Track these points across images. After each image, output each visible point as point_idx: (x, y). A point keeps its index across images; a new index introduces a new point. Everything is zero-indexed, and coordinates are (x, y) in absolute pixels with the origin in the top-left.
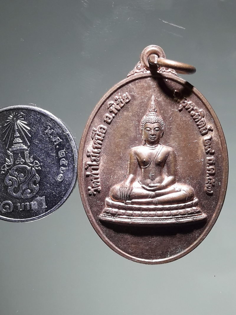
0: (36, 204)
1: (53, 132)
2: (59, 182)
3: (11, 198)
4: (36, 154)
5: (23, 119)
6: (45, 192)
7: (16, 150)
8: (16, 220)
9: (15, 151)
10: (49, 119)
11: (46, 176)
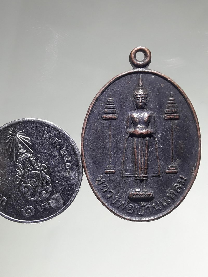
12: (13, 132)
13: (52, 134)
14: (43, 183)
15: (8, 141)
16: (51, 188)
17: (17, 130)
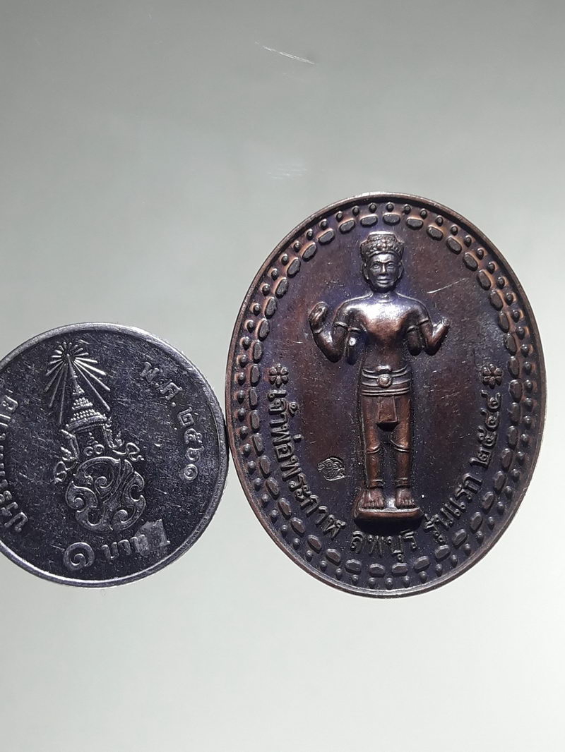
0: (145, 538)
1: (158, 373)
2: (187, 482)
3: (87, 534)
4: (126, 427)
5: (87, 354)
6: (160, 511)
8: (104, 583)
9: (80, 429)
10: (144, 346)
11: (156, 474)
12: (65, 352)
13: (162, 371)
14: (123, 489)
15: (49, 372)
16: (142, 505)
17: (77, 349)
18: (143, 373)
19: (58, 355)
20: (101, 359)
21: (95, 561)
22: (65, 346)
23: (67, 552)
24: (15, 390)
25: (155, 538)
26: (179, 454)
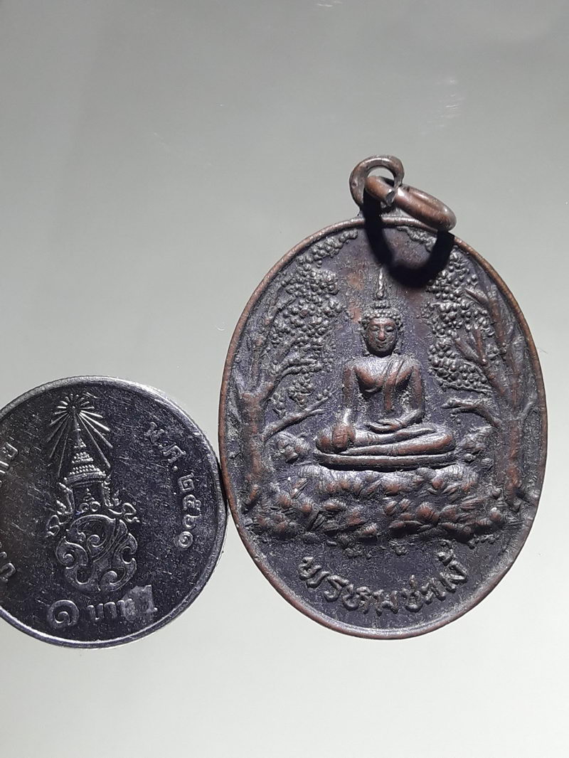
0: (132, 603)
1: (163, 434)
3: (72, 591)
4: (125, 487)
6: (151, 575)
7: (78, 482)
8: (86, 645)
10: (152, 405)
11: (150, 538)
12: (70, 404)
13: (167, 433)
14: (116, 549)
15: (53, 423)
16: (133, 569)
17: (83, 401)
18: (148, 434)
19: (64, 405)
20: (107, 414)
21: (79, 621)
22: (72, 397)
23: (52, 609)
24: (17, 437)
25: (142, 604)
26: (176, 520)
